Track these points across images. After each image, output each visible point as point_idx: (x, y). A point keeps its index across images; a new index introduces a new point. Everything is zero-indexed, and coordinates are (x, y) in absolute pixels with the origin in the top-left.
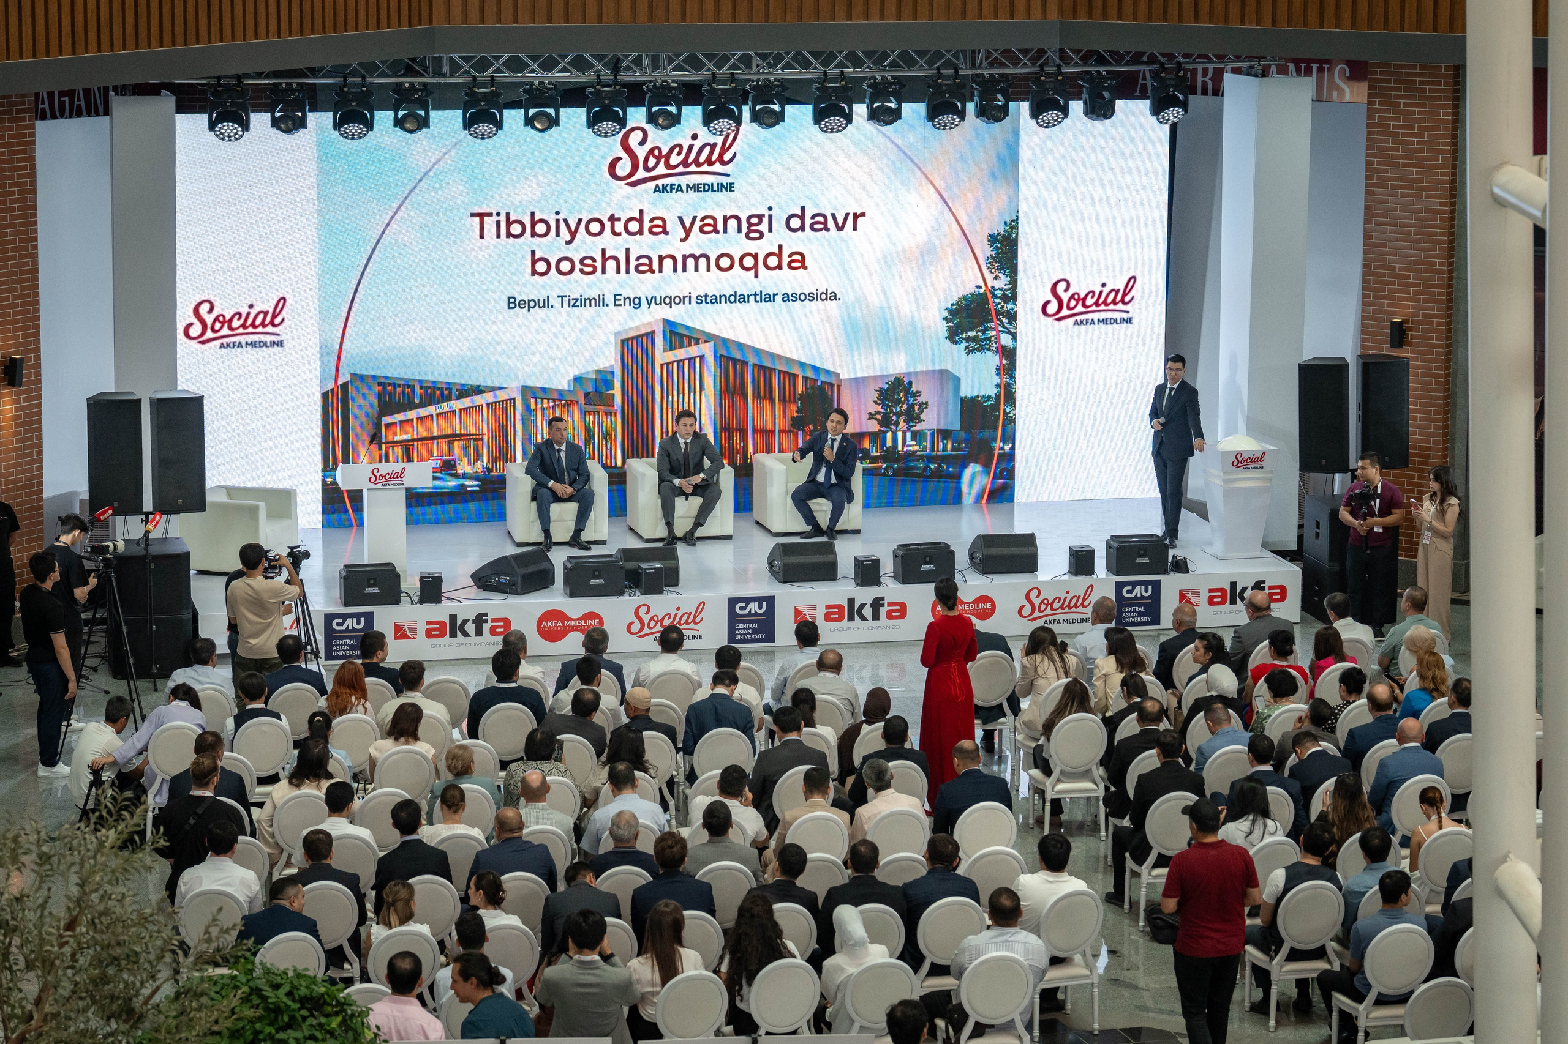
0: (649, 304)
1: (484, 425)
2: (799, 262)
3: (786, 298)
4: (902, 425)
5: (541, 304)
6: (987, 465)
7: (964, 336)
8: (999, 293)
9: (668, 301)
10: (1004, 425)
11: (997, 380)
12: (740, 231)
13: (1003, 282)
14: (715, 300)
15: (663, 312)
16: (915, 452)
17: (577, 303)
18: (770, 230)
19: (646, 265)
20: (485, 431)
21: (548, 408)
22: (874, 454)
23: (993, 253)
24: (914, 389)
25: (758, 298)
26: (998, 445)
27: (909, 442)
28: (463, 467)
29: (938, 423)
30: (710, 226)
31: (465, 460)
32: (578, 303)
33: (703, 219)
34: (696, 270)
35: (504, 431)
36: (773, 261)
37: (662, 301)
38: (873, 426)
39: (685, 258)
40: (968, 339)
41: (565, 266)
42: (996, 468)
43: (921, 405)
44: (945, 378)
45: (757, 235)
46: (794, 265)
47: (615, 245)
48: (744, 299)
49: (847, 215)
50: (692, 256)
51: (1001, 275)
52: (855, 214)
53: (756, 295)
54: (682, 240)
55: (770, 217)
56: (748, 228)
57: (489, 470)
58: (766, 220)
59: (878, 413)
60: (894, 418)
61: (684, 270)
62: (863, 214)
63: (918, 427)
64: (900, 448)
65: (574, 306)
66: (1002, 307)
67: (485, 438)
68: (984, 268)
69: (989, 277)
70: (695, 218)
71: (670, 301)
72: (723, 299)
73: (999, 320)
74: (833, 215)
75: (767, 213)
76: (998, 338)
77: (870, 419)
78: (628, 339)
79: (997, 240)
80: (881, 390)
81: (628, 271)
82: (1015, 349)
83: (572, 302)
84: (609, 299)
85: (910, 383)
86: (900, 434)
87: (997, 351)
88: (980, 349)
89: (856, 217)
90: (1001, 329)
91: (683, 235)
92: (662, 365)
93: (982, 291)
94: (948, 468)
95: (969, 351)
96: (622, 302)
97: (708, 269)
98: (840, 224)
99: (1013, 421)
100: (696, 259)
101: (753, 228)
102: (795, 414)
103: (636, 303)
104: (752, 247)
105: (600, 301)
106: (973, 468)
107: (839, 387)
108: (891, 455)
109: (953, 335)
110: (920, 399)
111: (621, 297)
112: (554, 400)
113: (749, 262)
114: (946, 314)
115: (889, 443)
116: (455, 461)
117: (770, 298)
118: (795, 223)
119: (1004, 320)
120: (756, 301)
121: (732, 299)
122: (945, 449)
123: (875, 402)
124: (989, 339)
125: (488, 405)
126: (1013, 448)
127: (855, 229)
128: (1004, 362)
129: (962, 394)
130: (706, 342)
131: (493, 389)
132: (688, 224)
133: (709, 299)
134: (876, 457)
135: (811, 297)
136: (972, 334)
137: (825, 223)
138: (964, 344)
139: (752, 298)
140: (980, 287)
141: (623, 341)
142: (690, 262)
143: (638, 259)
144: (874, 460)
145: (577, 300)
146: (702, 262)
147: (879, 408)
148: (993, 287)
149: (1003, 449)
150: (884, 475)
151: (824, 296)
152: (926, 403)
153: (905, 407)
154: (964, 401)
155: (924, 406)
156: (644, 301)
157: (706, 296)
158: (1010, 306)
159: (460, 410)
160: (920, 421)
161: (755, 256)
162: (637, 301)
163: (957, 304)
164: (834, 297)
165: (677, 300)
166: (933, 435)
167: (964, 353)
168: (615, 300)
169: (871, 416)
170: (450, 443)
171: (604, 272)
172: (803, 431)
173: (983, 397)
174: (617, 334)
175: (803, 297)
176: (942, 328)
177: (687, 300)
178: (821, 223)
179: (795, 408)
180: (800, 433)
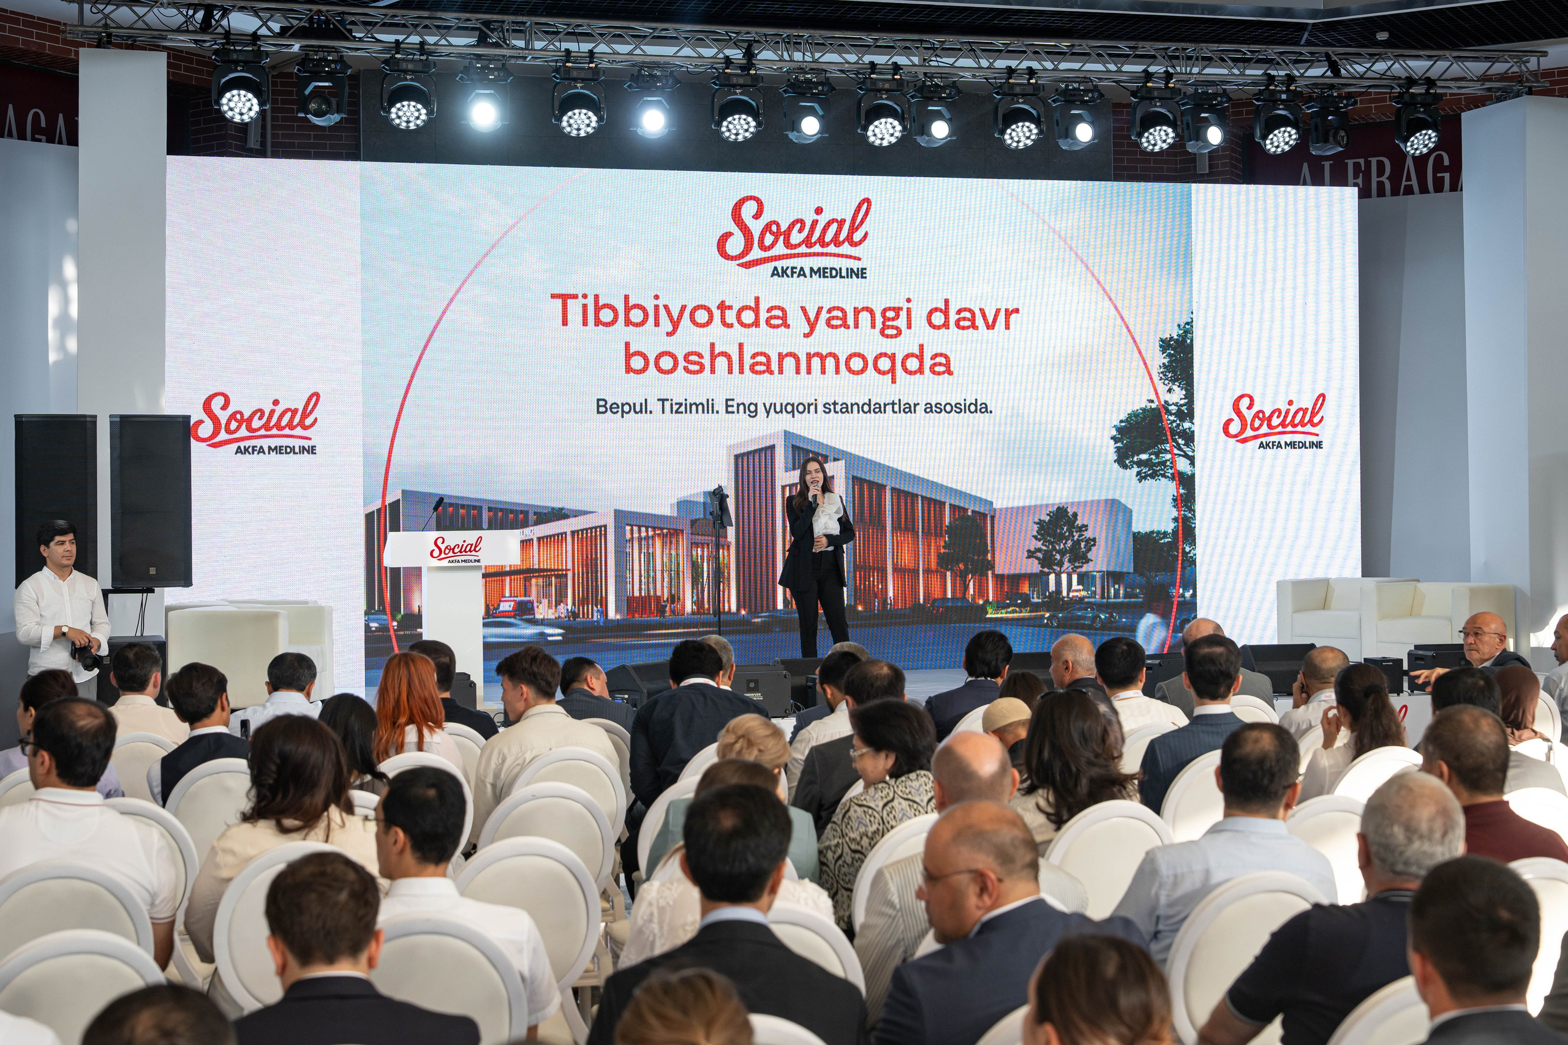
0: (768, 412)
1: (568, 558)
2: (943, 366)
3: (929, 408)
4: (1066, 565)
5: (638, 409)
6: (1165, 615)
7: (1135, 459)
8: (1173, 409)
9: (789, 408)
10: (1183, 568)
11: (1175, 513)
12: (873, 326)
13: (1177, 396)
14: (846, 409)
15: (783, 423)
16: (1082, 599)
17: (680, 408)
18: (909, 327)
19: (763, 365)
20: (570, 566)
21: (647, 538)
22: (1036, 600)
23: (1166, 361)
24: (1079, 522)
25: (896, 408)
26: (1179, 592)
27: (1075, 586)
28: (543, 611)
29: (1108, 564)
30: (839, 319)
31: (545, 601)
32: (682, 409)
33: (829, 311)
34: (823, 372)
35: (591, 566)
36: (913, 364)
37: (783, 409)
38: (1034, 567)
39: (809, 356)
40: (1140, 463)
41: (666, 363)
42: (1176, 619)
43: (1088, 541)
44: (1116, 509)
45: (894, 332)
46: (937, 369)
47: (727, 339)
48: (880, 409)
49: (998, 311)
50: (817, 354)
51: (1175, 387)
52: (1007, 310)
53: (893, 404)
54: (807, 336)
55: (909, 310)
56: (883, 323)
57: (575, 615)
58: (903, 314)
59: (1039, 550)
60: (1058, 557)
61: (809, 372)
62: (1017, 311)
63: (1085, 568)
64: (1065, 594)
65: (677, 412)
66: (1178, 425)
67: (570, 574)
68: (1156, 378)
69: (1162, 388)
70: (820, 309)
71: (792, 409)
72: (855, 407)
73: (1175, 441)
74: (982, 311)
75: (905, 305)
76: (1173, 462)
77: (1029, 557)
78: (743, 455)
79: (1169, 346)
80: (1040, 523)
81: (741, 371)
82: (1193, 475)
83: (675, 407)
84: (720, 406)
85: (1075, 515)
86: (1064, 577)
87: (1173, 478)
88: (1153, 476)
89: (1008, 313)
90: (1176, 451)
91: (807, 330)
92: (783, 488)
93: (1154, 406)
94: (1120, 618)
95: (1141, 477)
96: (735, 409)
97: (837, 372)
98: (990, 322)
99: (1193, 562)
100: (823, 358)
101: (887, 323)
102: (942, 551)
103: (751, 410)
104: (889, 346)
105: (708, 407)
106: (1150, 619)
107: (993, 518)
108: (1055, 601)
109: (1123, 458)
110: (1088, 534)
111: (735, 403)
112: (654, 529)
113: (884, 364)
114: (1114, 432)
115: (1052, 587)
116: (532, 603)
117: (910, 409)
118: (939, 319)
119: (1181, 441)
120: (894, 412)
121: (866, 408)
122: (1117, 595)
123: (1035, 537)
124: (1164, 463)
125: (573, 533)
126: (1194, 595)
127: (1007, 327)
128: (1182, 491)
129: (1135, 529)
130: (835, 460)
131: (577, 513)
132: (812, 317)
133: (838, 408)
134: (1038, 603)
135: (958, 408)
136: (1144, 457)
137: (973, 320)
138: (1136, 469)
139: (889, 408)
140: (1152, 401)
141: (737, 457)
142: (816, 362)
143: (754, 356)
144: (1036, 607)
145: (681, 404)
146: (830, 363)
147: (1039, 544)
148: (1166, 402)
149: (1183, 596)
150: (1047, 625)
151: (973, 408)
152: (1094, 540)
153: (1070, 543)
154: (1137, 537)
155: (1091, 543)
156: (761, 409)
157: (835, 404)
158: (1186, 425)
159: (539, 539)
160: (1088, 561)
161: (892, 357)
162: (752, 408)
163: (1126, 421)
164: (985, 409)
165: (801, 408)
166: (1102, 577)
167: (1135, 479)
168: (727, 406)
169: (1031, 554)
170: (527, 580)
171: (713, 371)
172: (952, 570)
173: (1158, 533)
174: (730, 447)
175: (948, 408)
176: (1110, 450)
177: (812, 408)
178: (968, 320)
179: (942, 544)
180: (949, 574)
